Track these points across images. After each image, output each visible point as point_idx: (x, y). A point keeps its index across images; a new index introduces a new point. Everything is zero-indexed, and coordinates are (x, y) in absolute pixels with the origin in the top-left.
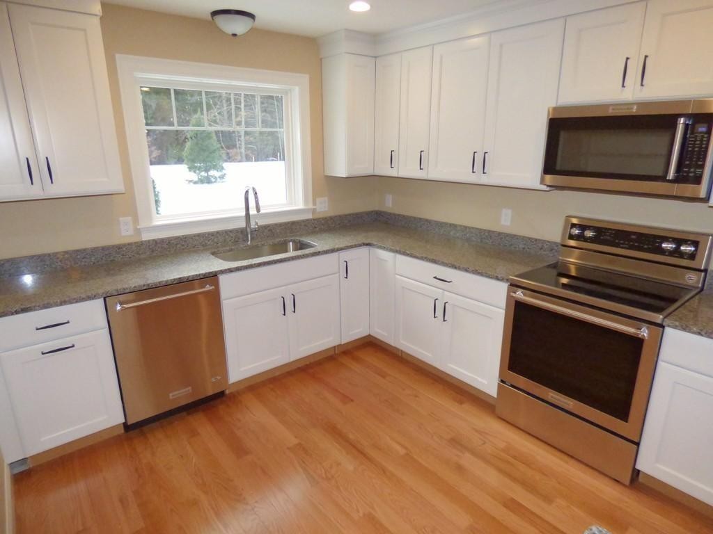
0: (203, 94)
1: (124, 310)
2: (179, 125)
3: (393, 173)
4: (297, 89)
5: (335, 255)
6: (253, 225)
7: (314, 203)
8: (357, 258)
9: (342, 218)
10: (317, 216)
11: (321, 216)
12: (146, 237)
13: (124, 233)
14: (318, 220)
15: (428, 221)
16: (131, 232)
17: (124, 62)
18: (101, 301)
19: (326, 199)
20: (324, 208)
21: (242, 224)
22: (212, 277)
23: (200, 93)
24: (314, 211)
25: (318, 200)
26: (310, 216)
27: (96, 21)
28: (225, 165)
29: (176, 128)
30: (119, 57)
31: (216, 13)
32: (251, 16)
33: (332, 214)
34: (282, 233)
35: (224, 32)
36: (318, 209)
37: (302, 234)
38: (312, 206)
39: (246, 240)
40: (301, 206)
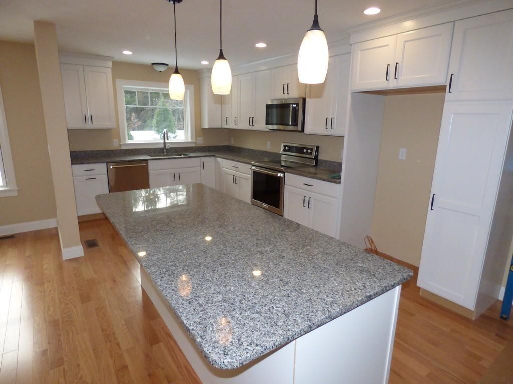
0: (149, 93)
1: (113, 168)
2: (139, 105)
3: (228, 127)
4: (189, 91)
5: (199, 159)
6: (167, 147)
8: (210, 161)
9: (209, 147)
10: (197, 146)
11: (199, 146)
12: (123, 148)
13: (115, 145)
14: (198, 147)
15: (244, 149)
16: (117, 146)
17: (119, 82)
18: (105, 164)
19: (202, 138)
20: (201, 142)
21: (162, 146)
22: (146, 161)
23: (147, 93)
24: (196, 143)
25: (198, 139)
26: (194, 146)
27: (110, 70)
28: (177, 131)
29: (137, 106)
30: (117, 80)
31: (153, 64)
32: (167, 65)
33: (205, 145)
34: (181, 151)
35: (156, 71)
36: (198, 143)
37: (190, 153)
38: (195, 141)
39: (164, 153)
40: (190, 141)
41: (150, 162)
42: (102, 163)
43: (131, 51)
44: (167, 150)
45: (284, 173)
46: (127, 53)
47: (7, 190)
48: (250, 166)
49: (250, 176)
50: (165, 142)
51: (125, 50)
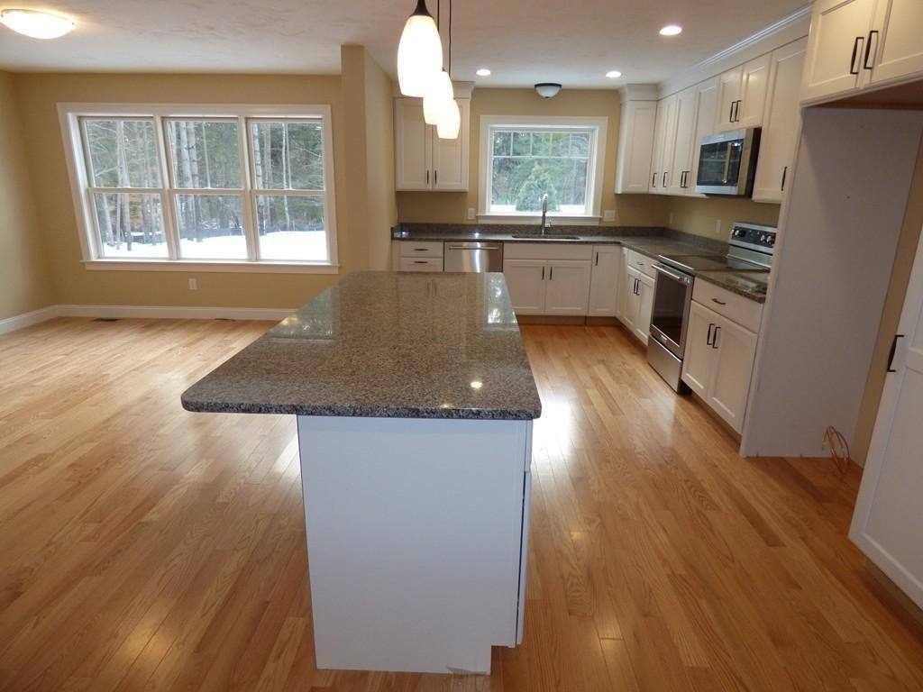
0: (531, 135)
3: (655, 191)
4: (597, 128)
5: (590, 246)
6: (547, 225)
7: (602, 213)
8: (608, 252)
9: (626, 229)
10: (601, 225)
12: (481, 222)
13: (469, 217)
15: (684, 234)
16: (473, 218)
17: (484, 120)
18: (441, 243)
19: (614, 211)
20: (611, 218)
21: (539, 222)
24: (601, 219)
25: (606, 212)
26: (596, 224)
29: (511, 157)
30: (482, 117)
33: (618, 225)
34: (570, 231)
35: (542, 97)
36: (606, 219)
37: (580, 235)
38: (599, 216)
39: (541, 233)
40: (591, 215)
41: (505, 245)
42: (438, 240)
43: (489, 69)
44: (546, 229)
45: (694, 277)
46: (484, 73)
47: (328, 266)
48: (653, 263)
49: (654, 280)
50: (544, 215)
51: (479, 69)
